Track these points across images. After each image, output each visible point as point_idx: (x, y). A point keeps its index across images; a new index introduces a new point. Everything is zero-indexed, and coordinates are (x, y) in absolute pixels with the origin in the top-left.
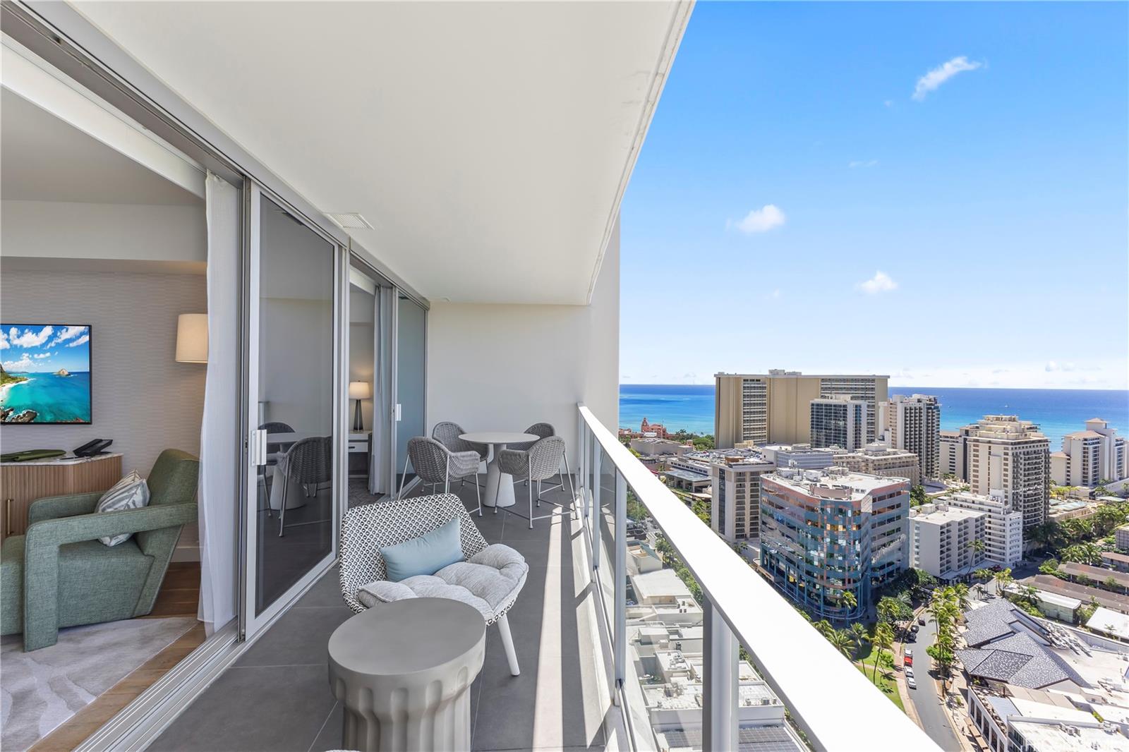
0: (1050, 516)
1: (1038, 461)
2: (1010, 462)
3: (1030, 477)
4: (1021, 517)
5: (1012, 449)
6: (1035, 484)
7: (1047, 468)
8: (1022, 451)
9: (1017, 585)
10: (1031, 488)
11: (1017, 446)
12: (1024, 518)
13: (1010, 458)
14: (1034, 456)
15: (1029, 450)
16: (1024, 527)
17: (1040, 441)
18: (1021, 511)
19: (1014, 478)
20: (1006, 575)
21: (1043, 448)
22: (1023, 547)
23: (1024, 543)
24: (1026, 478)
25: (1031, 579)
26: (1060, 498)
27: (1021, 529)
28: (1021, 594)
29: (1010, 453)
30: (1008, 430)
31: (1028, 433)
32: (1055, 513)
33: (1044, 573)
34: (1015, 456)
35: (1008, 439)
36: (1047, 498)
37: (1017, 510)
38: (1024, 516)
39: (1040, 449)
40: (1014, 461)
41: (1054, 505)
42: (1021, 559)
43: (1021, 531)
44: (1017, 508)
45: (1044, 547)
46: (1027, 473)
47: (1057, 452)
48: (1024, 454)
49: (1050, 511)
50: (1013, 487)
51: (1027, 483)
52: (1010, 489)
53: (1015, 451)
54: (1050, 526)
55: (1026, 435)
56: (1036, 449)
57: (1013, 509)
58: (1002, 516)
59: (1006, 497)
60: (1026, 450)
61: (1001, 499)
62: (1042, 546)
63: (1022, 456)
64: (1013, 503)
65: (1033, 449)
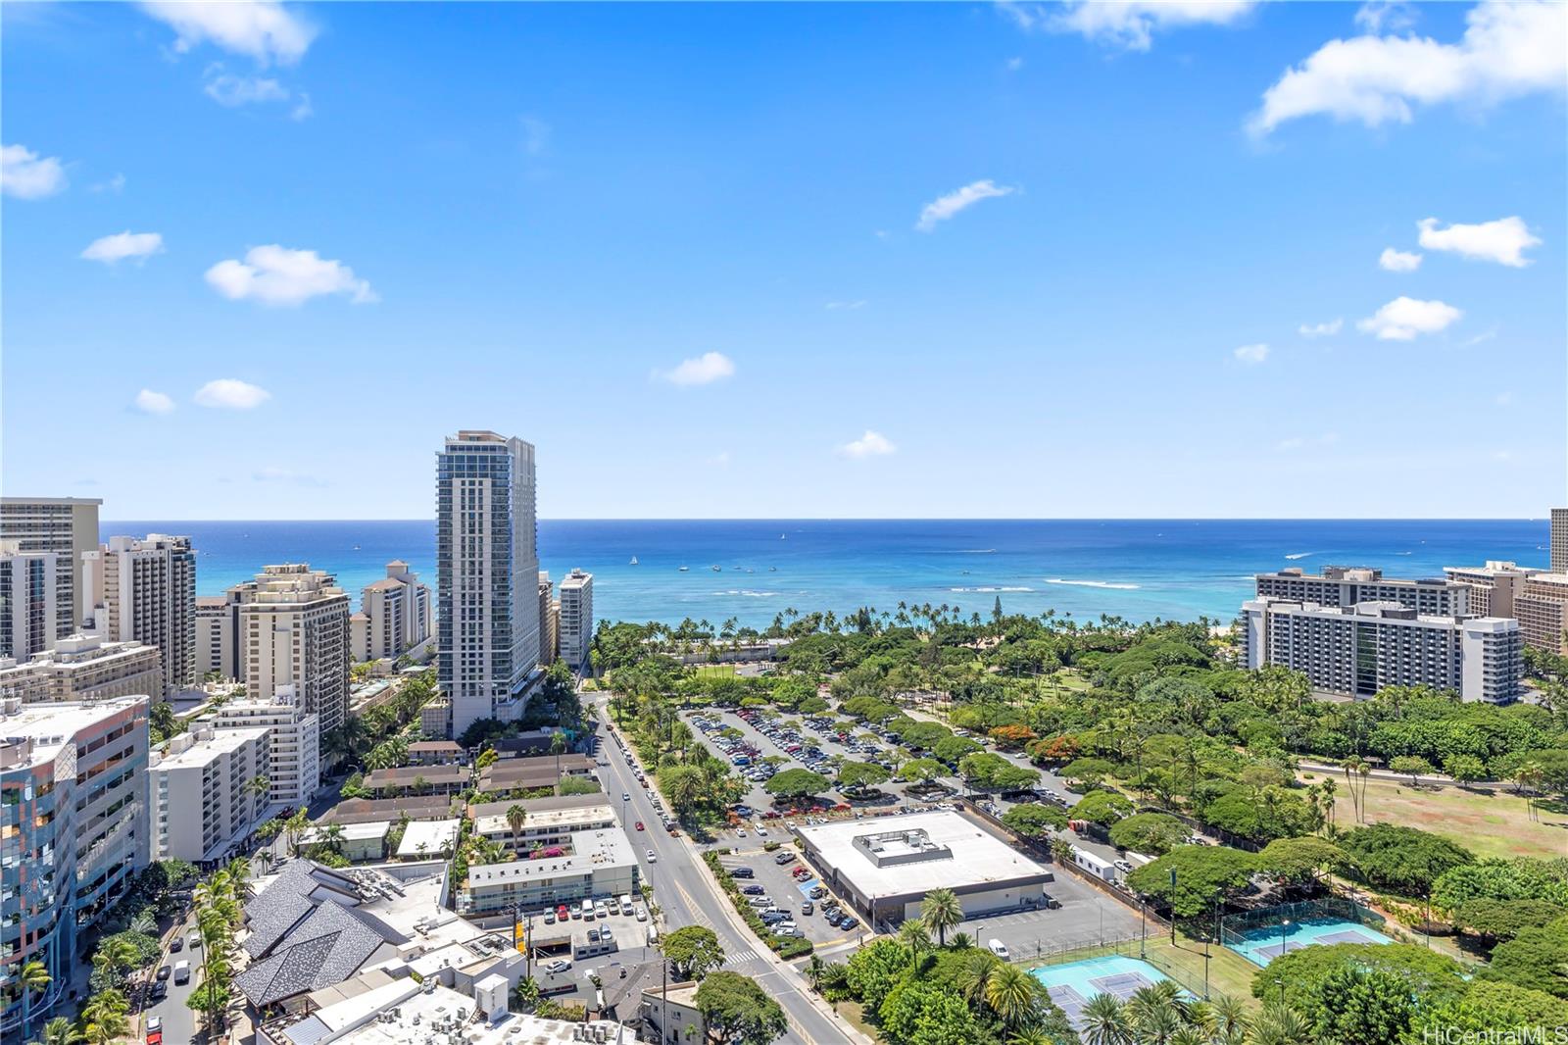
0: (352, 709)
1: (335, 630)
2: (302, 638)
3: (328, 657)
4: (317, 720)
5: (304, 615)
6: (333, 665)
7: (347, 638)
8: (316, 617)
9: (316, 829)
10: (329, 673)
11: (311, 611)
12: (321, 721)
13: (302, 631)
14: (331, 623)
15: (325, 614)
16: (321, 735)
17: (338, 600)
18: (316, 712)
19: (307, 662)
20: (301, 819)
21: (341, 610)
22: (320, 766)
23: (321, 760)
24: (322, 659)
25: (331, 813)
26: (360, 681)
27: (317, 740)
28: (321, 841)
29: (301, 622)
30: (298, 587)
31: (324, 590)
32: (356, 704)
33: (347, 797)
34: (309, 626)
35: (298, 602)
36: (347, 684)
37: (311, 711)
38: (321, 719)
39: (338, 611)
40: (307, 636)
41: (355, 692)
42: (317, 787)
43: (317, 743)
44: (311, 709)
45: (345, 758)
46: (323, 650)
47: (357, 614)
48: (319, 623)
49: (352, 702)
50: (307, 676)
51: (323, 667)
52: (302, 681)
53: (308, 619)
54: (352, 725)
55: (321, 593)
56: (333, 612)
57: (307, 712)
58: (292, 726)
59: (298, 694)
60: (321, 616)
61: (291, 700)
62: (342, 757)
63: (317, 626)
64: (307, 701)
65: (330, 613)
